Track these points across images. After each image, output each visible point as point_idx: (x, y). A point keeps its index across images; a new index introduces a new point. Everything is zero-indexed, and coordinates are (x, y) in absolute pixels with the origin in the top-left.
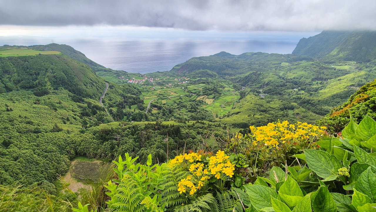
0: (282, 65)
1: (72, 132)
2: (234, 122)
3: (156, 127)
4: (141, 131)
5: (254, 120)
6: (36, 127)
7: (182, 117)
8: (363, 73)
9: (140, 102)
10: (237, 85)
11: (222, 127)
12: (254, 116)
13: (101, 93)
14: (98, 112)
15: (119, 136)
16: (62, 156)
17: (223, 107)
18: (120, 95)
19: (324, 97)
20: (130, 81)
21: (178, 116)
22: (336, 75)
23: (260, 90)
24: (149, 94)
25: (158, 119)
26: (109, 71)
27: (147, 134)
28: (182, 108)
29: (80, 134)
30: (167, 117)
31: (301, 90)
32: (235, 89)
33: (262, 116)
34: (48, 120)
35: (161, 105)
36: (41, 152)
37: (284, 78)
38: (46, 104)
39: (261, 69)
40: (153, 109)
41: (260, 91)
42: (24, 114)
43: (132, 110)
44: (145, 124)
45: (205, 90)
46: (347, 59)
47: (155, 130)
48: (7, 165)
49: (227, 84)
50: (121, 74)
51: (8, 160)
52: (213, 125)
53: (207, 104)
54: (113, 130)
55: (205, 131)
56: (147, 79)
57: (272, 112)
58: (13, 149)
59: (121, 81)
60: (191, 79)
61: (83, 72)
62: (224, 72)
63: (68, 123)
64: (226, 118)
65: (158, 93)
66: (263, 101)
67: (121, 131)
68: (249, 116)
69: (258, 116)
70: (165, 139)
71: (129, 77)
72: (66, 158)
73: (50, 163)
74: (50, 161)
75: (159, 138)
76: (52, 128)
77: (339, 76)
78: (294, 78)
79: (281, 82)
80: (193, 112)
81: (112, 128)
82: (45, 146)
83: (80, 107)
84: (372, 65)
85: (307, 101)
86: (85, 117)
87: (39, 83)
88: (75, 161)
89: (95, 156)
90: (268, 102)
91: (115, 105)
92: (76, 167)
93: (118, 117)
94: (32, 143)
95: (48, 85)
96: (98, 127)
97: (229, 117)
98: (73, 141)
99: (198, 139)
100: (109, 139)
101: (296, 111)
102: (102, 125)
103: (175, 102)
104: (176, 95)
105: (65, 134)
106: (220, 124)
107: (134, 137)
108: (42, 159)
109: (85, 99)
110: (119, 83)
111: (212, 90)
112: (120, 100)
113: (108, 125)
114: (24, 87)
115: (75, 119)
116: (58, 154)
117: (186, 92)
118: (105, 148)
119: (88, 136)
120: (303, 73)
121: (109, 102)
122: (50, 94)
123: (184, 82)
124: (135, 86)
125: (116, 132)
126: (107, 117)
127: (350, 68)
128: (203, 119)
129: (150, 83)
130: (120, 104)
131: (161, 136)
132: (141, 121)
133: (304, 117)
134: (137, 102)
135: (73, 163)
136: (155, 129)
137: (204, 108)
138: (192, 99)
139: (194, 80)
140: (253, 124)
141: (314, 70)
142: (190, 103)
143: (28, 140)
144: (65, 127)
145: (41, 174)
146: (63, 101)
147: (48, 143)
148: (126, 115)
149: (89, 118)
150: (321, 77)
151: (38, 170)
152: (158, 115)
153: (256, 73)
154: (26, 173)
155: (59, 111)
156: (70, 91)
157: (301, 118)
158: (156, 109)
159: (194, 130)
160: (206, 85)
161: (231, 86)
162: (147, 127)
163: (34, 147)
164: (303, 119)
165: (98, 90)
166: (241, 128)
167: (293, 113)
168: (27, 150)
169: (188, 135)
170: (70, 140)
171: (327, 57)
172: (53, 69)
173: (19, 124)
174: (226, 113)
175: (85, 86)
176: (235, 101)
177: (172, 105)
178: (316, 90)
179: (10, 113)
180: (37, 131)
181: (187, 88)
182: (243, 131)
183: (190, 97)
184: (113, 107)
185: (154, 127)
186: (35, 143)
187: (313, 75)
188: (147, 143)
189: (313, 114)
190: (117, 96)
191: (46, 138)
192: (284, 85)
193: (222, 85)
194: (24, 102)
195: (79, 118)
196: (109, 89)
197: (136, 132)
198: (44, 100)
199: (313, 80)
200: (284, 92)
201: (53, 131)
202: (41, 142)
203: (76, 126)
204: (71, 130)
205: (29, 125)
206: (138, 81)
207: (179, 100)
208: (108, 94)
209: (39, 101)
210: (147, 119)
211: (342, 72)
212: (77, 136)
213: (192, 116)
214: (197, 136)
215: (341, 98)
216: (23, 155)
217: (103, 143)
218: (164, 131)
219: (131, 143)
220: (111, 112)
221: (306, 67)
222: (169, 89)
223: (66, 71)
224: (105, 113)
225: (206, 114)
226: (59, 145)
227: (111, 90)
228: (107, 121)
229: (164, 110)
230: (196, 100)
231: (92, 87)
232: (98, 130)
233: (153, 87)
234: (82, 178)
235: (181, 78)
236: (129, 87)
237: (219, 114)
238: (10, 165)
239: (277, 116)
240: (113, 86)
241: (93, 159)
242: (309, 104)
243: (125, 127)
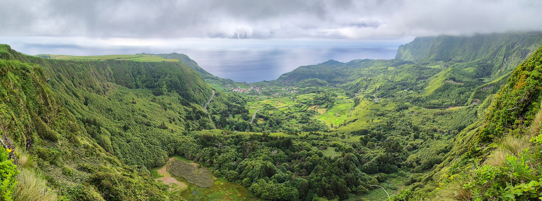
0: (389, 70)
1: (176, 132)
2: (352, 130)
3: (263, 138)
4: (245, 141)
5: (373, 125)
6: (148, 121)
7: (292, 128)
8: (450, 69)
9: (245, 112)
10: (350, 92)
11: (340, 136)
12: (372, 121)
13: (207, 100)
14: (202, 118)
15: (221, 144)
16: (163, 151)
17: (338, 116)
18: (225, 103)
19: (430, 93)
20: (236, 90)
21: (287, 127)
22: (433, 73)
23: (373, 95)
24: (254, 103)
25: (264, 130)
26: (216, 79)
27: (252, 145)
28: (291, 119)
29: (182, 136)
30: (274, 128)
31: (410, 90)
32: (348, 96)
33: (381, 120)
34: (158, 117)
35: (267, 115)
36: (147, 142)
37: (393, 81)
38: (159, 103)
39: (371, 75)
40: (258, 119)
41: (373, 97)
42: (143, 108)
43: (236, 119)
44: (250, 135)
45: (316, 100)
46: (437, 60)
47: (262, 142)
48: (122, 144)
49: (339, 92)
50: (227, 82)
51: (123, 141)
52: (330, 135)
53: (320, 114)
54: (215, 137)
55: (321, 142)
56: (253, 88)
57: (389, 114)
58: (129, 133)
59: (226, 89)
60: (300, 89)
61: (194, 79)
62: (334, 80)
63: (173, 123)
64: (342, 127)
65: (264, 103)
66: (379, 105)
67: (223, 139)
68: (367, 122)
69: (376, 121)
70: (274, 152)
71: (235, 85)
72: (165, 153)
73: (152, 154)
74: (152, 152)
75: (266, 150)
76: (160, 125)
77: (435, 73)
78: (402, 80)
79: (391, 85)
80: (304, 123)
81: (214, 135)
82: (151, 138)
83: (186, 110)
84: (453, 62)
85: (417, 99)
86: (189, 120)
87: (158, 84)
88: (173, 158)
89: (192, 159)
90: (384, 106)
91: (219, 113)
92: (173, 164)
93: (220, 124)
94: (142, 133)
95: (165, 88)
96: (200, 132)
97: (346, 125)
98: (175, 140)
99: (314, 151)
100: (209, 145)
101: (411, 109)
102: (204, 130)
103: (283, 113)
104: (285, 105)
105: (169, 132)
106: (337, 133)
107: (238, 146)
108: (146, 148)
109: (192, 104)
110: (224, 91)
111: (324, 99)
112: (224, 108)
113: (210, 131)
114: (147, 87)
115: (180, 120)
116: (160, 148)
117: (296, 102)
118: (204, 153)
119: (189, 138)
120: (408, 74)
121: (213, 109)
122: (164, 95)
123: (292, 92)
124: (240, 95)
125: (218, 139)
126: (209, 124)
127: (441, 66)
128: (316, 130)
129: (256, 92)
130: (223, 112)
131: (268, 148)
132: (244, 131)
133: (419, 113)
134: (241, 111)
135: (171, 159)
136: (262, 140)
137: (316, 118)
138: (303, 109)
139: (303, 89)
140: (373, 129)
141: (416, 71)
142: (300, 113)
143: (140, 129)
144: (170, 126)
145: (143, 160)
146: (173, 102)
147: (154, 136)
148: (228, 124)
149: (193, 122)
150: (422, 77)
151: (141, 156)
152: (264, 126)
153: (367, 79)
154: (132, 155)
155: (168, 110)
156: (180, 95)
157: (416, 115)
158: (262, 119)
159: (308, 142)
160: (317, 94)
161: (344, 94)
162: (252, 138)
163: (143, 137)
164: (418, 115)
165: (204, 96)
166: (361, 135)
167: (408, 112)
168: (138, 138)
169: (301, 148)
170: (173, 139)
171: (423, 59)
172: (171, 74)
173: (137, 115)
174: (342, 122)
175: (193, 92)
176: (350, 109)
177: (280, 116)
178: (422, 88)
179: (134, 105)
180: (148, 125)
181: (296, 98)
182: (364, 138)
183: (300, 107)
184: (216, 115)
185: (260, 139)
186: (144, 134)
187: (416, 75)
188: (252, 154)
189: (425, 109)
190: (221, 104)
191: (154, 132)
192: (395, 88)
193: (334, 94)
194: (144, 99)
195: (183, 121)
196: (215, 96)
197: (239, 142)
198: (159, 99)
199: (417, 80)
200: (396, 94)
201: (160, 127)
202: (149, 134)
203: (180, 127)
204: (174, 130)
205: (144, 118)
206: (244, 90)
207: (288, 111)
208: (213, 101)
209: (155, 100)
210: (251, 130)
211: (436, 70)
212: (180, 137)
213: (303, 127)
214: (312, 148)
215: (442, 91)
216: (134, 140)
217: (203, 148)
218: (272, 143)
219: (233, 152)
220: (214, 119)
221: (409, 69)
222: (276, 99)
223: (180, 77)
224: (208, 119)
225: (319, 125)
226: (163, 140)
227: (216, 97)
228: (209, 127)
229: (271, 121)
230: (306, 110)
231: (199, 93)
232: (200, 135)
233: (259, 97)
234: (176, 175)
235: (289, 88)
236: (234, 96)
237: (334, 124)
238: (123, 145)
239: (395, 118)
240: (218, 94)
241: (190, 161)
242: (420, 101)
243: (227, 135)
